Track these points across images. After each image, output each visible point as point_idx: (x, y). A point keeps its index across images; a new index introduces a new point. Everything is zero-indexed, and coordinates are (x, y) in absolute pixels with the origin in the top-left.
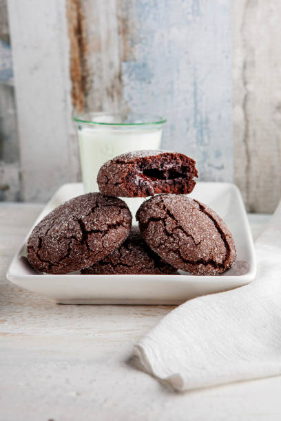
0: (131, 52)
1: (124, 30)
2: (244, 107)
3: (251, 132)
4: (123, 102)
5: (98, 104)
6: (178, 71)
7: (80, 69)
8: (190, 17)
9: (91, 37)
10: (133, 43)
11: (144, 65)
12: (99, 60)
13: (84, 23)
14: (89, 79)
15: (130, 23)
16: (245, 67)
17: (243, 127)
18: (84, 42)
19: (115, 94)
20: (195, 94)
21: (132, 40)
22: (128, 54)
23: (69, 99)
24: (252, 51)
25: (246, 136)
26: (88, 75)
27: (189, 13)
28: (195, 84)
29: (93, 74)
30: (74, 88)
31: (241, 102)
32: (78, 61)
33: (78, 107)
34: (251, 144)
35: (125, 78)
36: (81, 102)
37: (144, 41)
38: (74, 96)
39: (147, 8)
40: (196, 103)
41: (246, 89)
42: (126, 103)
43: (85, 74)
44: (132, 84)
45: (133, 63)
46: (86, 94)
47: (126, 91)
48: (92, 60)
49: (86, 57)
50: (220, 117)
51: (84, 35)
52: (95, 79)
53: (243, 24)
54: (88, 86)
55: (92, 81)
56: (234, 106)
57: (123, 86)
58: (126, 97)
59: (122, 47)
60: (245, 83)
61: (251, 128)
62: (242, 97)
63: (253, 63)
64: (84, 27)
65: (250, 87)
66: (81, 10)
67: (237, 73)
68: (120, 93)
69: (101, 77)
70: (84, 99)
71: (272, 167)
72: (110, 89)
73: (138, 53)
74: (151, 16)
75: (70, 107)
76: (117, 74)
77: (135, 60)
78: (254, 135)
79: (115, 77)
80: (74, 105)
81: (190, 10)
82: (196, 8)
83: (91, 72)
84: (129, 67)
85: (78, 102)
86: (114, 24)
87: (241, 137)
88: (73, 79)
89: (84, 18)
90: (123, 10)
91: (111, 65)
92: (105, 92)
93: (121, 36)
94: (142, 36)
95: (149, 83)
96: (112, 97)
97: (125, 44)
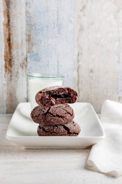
0: (32, 49)
1: (29, 40)
2: (78, 71)
3: (80, 81)
4: (27, 70)
5: (16, 71)
6: (51, 56)
7: (9, 56)
8: (57, 35)
9: (14, 43)
10: (33, 45)
11: (37, 54)
12: (18, 52)
13: (11, 37)
14: (13, 60)
15: (31, 37)
16: (78, 55)
17: (77, 79)
18: (11, 44)
19: (24, 66)
20: (58, 66)
21: (32, 44)
22: (30, 50)
23: (4, 69)
24: (81, 48)
25: (78, 82)
26: (13, 58)
27: (56, 33)
28: (58, 62)
29: (15, 58)
30: (6, 64)
31: (77, 69)
32: (8, 53)
33: (8, 72)
34: (80, 85)
35: (28, 59)
36: (9, 70)
37: (37, 44)
38: (6, 67)
39: (39, 31)
40: (58, 70)
41: (79, 64)
42: (29, 70)
43: (11, 58)
44: (32, 62)
45: (32, 53)
46: (11, 67)
47: (29, 65)
48: (14, 52)
49: (12, 51)
50: (68, 75)
51: (11, 42)
52: (16, 60)
53: (78, 38)
54: (12, 63)
55: (14, 61)
56: (73, 71)
57: (28, 63)
58: (28, 67)
59: (28, 46)
60: (78, 62)
61: (80, 79)
62: (77, 67)
63: (82, 54)
64: (11, 38)
65: (80, 63)
66: (10, 32)
67: (75, 58)
68: (26, 66)
69: (18, 59)
70: (10, 68)
71: (88, 95)
72: (22, 64)
73: (34, 49)
74: (41, 34)
75: (4, 72)
76: (25, 58)
77: (33, 52)
78: (82, 82)
79: (24, 59)
80: (6, 71)
81: (57, 32)
82: (59, 31)
83: (13, 57)
84: (30, 55)
85: (7, 70)
86: (25, 37)
87: (76, 83)
88: (6, 60)
89: (11, 35)
90: (29, 31)
91: (23, 54)
92: (20, 66)
93: (27, 42)
94: (36, 42)
95: (39, 61)
96: (23, 67)
97: (29, 46)
